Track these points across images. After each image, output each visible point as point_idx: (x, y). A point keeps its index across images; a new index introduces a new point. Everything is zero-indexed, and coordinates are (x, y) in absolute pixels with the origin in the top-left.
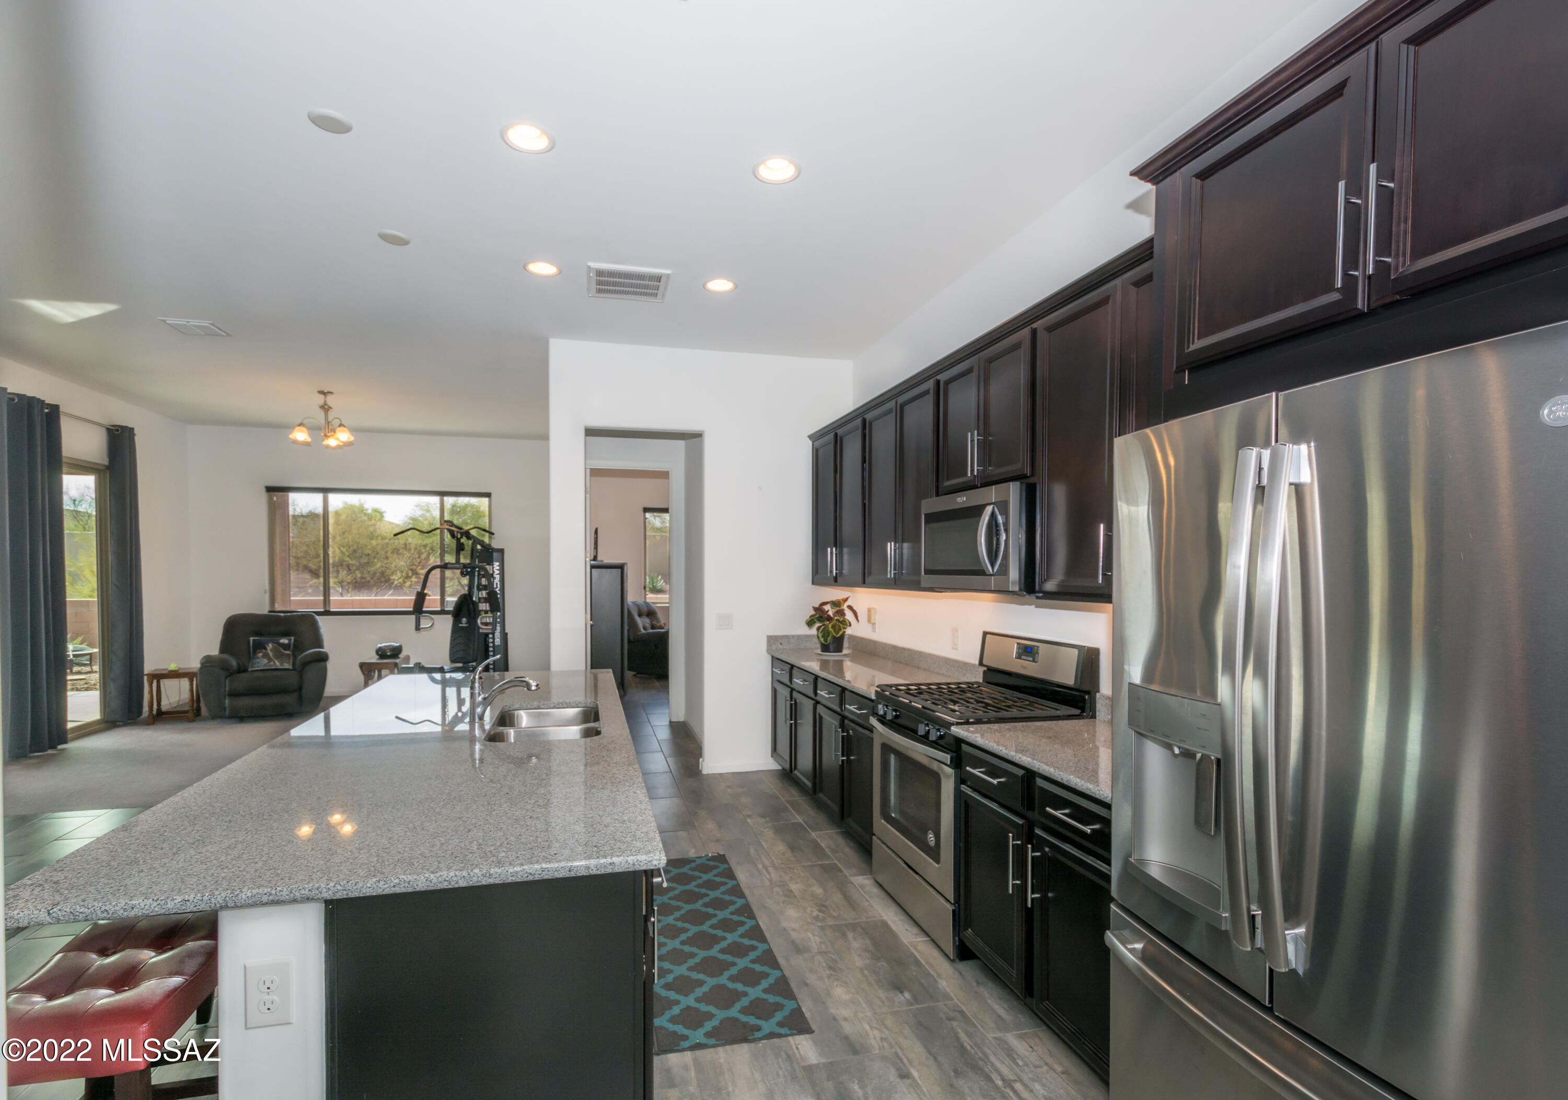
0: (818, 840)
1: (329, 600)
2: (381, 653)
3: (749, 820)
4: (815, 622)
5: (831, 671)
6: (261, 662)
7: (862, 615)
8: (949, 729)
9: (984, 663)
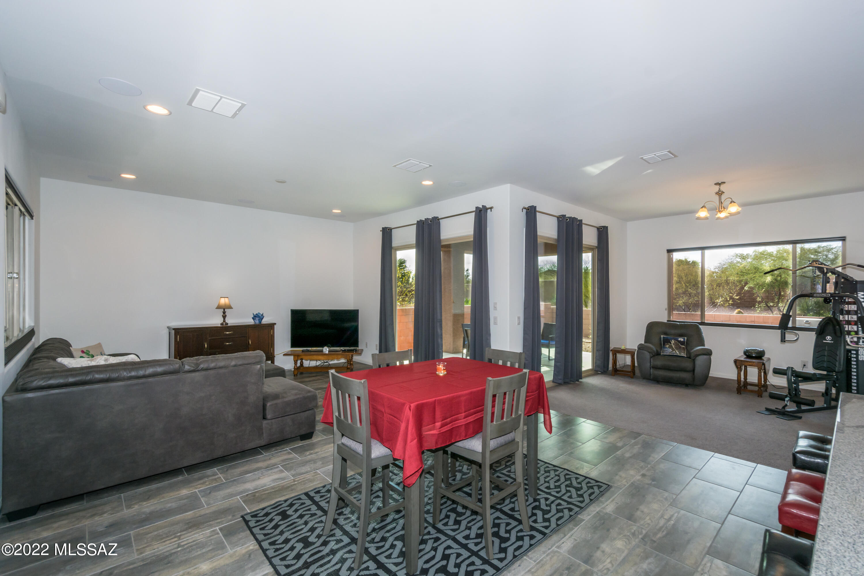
1: (704, 314)
2: (748, 354)
6: (668, 351)
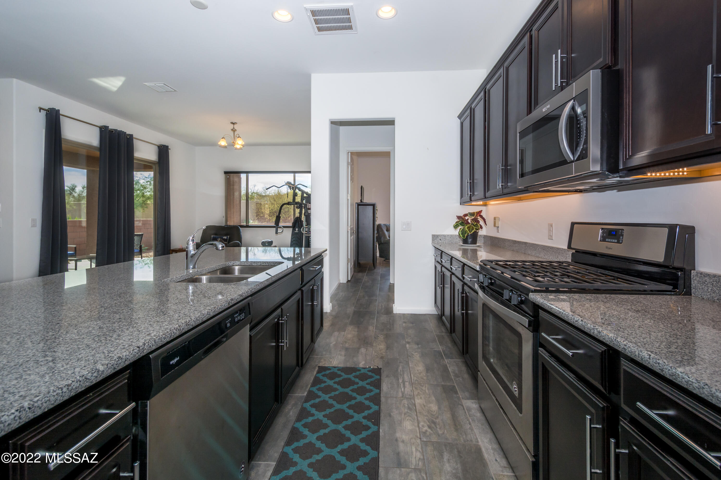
0: (448, 366)
2: (263, 244)
3: (407, 346)
4: (459, 226)
5: (469, 255)
7: (490, 222)
8: (528, 295)
9: (572, 247)
